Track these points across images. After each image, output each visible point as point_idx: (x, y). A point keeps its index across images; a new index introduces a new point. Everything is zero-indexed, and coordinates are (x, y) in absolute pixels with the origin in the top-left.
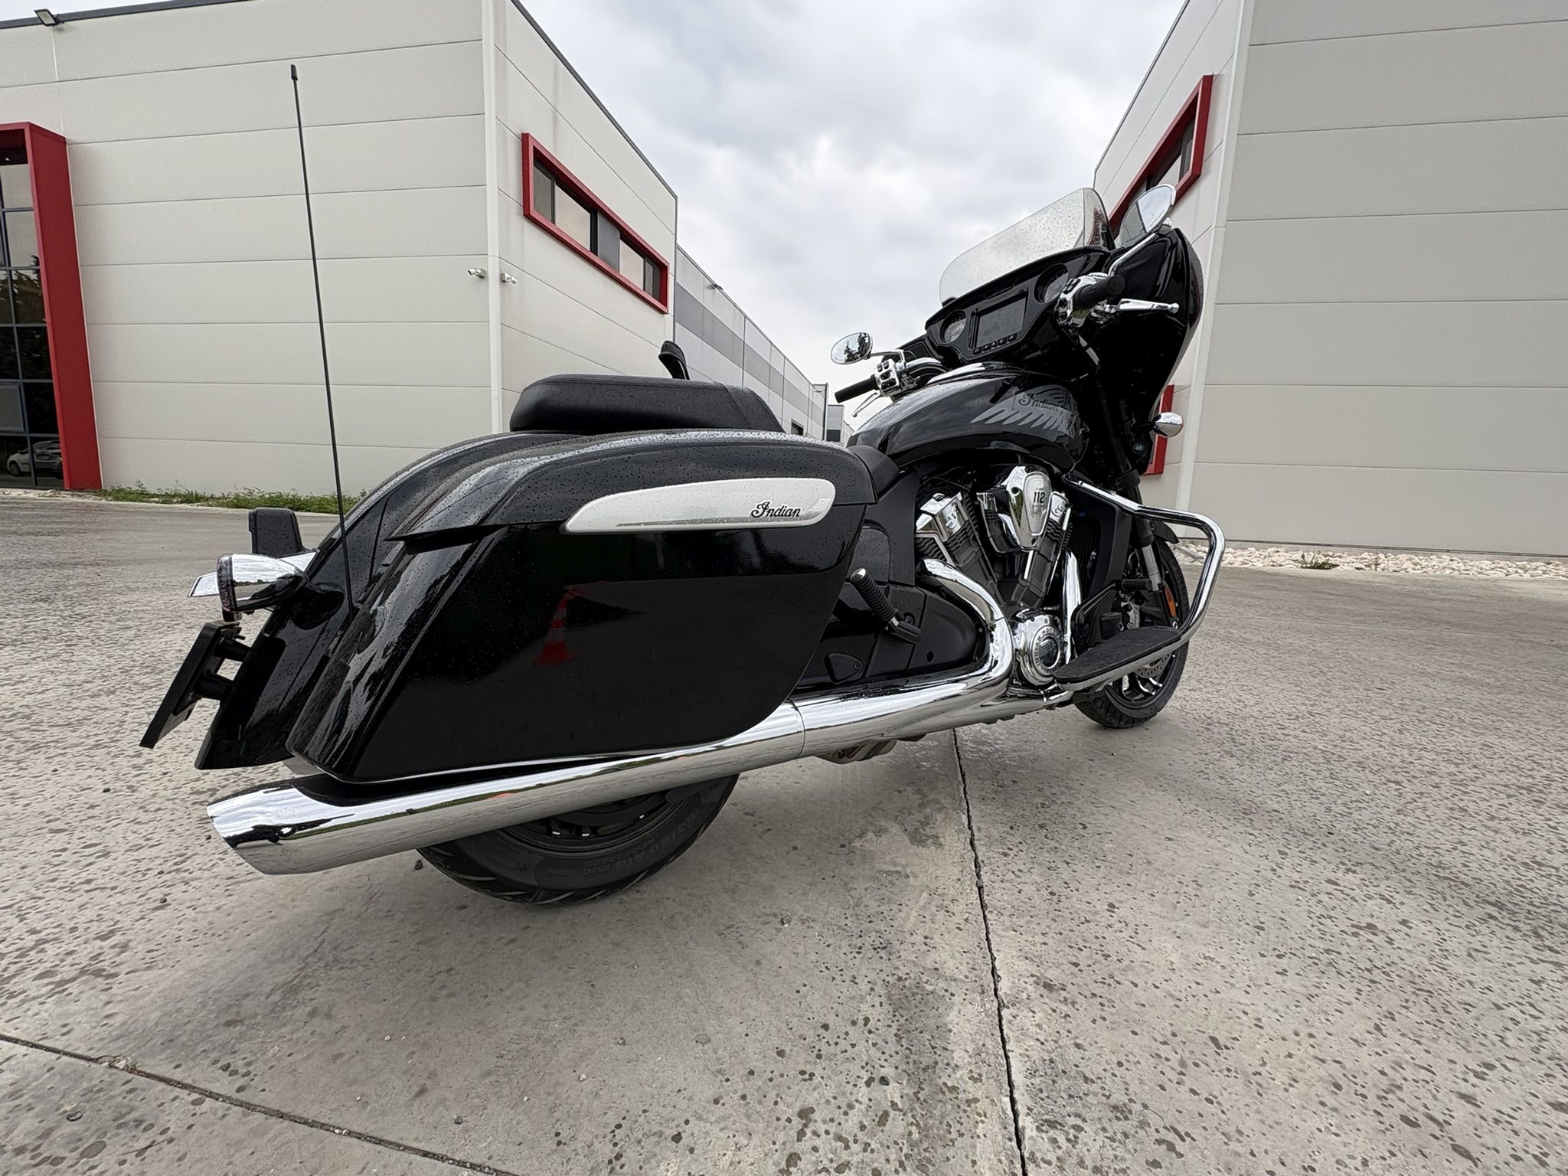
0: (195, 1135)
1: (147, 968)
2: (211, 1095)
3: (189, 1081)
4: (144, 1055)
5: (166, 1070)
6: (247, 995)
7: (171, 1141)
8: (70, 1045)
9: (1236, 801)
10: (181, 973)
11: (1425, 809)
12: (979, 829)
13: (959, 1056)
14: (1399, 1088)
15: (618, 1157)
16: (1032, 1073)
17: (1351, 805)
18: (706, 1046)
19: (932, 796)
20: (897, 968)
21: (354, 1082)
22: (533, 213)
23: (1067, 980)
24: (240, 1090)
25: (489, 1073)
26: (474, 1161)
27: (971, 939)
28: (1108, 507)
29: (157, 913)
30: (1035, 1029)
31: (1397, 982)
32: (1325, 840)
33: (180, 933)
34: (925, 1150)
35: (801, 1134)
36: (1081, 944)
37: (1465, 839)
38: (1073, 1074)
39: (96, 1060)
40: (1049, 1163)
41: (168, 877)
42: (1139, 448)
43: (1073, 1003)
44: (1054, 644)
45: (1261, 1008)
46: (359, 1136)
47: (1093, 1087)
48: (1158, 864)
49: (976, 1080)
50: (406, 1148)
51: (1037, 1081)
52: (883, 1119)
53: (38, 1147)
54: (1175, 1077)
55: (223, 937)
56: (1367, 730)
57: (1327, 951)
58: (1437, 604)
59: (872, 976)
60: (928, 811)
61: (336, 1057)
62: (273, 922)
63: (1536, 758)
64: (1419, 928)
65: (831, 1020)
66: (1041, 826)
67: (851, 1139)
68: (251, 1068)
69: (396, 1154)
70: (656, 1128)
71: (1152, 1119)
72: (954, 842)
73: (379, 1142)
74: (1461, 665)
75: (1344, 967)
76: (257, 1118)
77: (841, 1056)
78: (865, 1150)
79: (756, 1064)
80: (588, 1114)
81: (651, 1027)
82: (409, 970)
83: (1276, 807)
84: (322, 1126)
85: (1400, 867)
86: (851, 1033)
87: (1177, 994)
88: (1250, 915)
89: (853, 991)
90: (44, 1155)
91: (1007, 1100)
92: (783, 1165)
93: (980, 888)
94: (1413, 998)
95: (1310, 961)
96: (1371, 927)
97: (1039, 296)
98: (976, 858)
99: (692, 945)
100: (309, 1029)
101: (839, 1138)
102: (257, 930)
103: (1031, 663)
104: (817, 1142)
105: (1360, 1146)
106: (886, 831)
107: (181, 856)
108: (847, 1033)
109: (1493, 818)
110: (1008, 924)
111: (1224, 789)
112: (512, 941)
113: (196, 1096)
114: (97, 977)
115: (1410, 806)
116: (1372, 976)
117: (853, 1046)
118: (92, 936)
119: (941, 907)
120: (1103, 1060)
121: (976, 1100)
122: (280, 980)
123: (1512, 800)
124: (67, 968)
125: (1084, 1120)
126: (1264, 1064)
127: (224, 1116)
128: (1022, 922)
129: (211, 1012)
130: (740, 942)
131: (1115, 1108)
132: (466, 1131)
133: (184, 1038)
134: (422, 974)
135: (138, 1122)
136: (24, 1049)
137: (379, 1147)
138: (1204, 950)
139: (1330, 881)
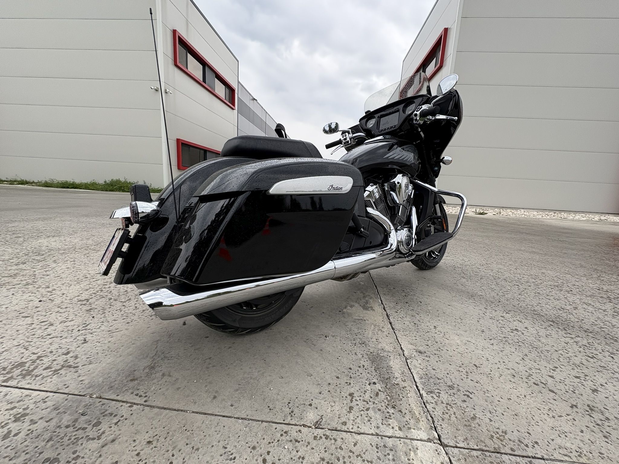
0: (134, 417)
1: (90, 364)
2: (135, 404)
3: (124, 400)
4: (103, 393)
5: (113, 397)
6: (135, 371)
7: (126, 419)
8: (71, 391)
9: (468, 292)
10: (104, 365)
11: (527, 293)
12: (386, 304)
13: (397, 375)
14: (532, 375)
15: (292, 412)
16: (421, 378)
17: (505, 293)
18: (311, 377)
19: (367, 294)
20: (369, 349)
21: (188, 396)
22: (179, 64)
23: (426, 350)
24: (145, 401)
25: (237, 390)
26: (242, 417)
27: (392, 339)
28: (427, 189)
29: (84, 344)
30: (419, 365)
31: (527, 345)
32: (498, 304)
33: (97, 351)
34: (393, 402)
35: (352, 401)
36: (428, 339)
37: (540, 302)
38: (434, 377)
39: (84, 396)
40: (433, 403)
41: (82, 332)
42: (436, 169)
43: (429, 357)
44: (410, 238)
45: (487, 355)
46: (197, 413)
47: (441, 381)
48: (447, 313)
49: (405, 381)
50: (216, 415)
51: (423, 380)
52: (377, 395)
53: (74, 425)
54: (465, 377)
55: (116, 351)
56: (506, 269)
57: (505, 337)
58: (522, 227)
59: (362, 352)
60: (367, 299)
61: (178, 389)
62: (134, 345)
63: (558, 277)
64: (531, 330)
65: (352, 366)
66: (407, 303)
67: (368, 401)
68: (147, 394)
69: (213, 417)
70: (302, 403)
71: (461, 388)
72: (378, 309)
73: (205, 414)
74: (532, 247)
75: (511, 342)
76: (156, 410)
77: (358, 377)
78: (374, 404)
79: (331, 382)
80: (277, 400)
81: (290, 372)
82: (195, 359)
83: (481, 294)
84: (182, 411)
85: (523, 311)
86: (359, 370)
87: (461, 352)
88: (479, 327)
89: (356, 357)
90: (78, 427)
91: (415, 386)
92: (348, 410)
93: (390, 323)
94: (532, 350)
95: (500, 341)
96: (516, 329)
97: (404, 111)
98: (387, 314)
99: (296, 346)
100: (164, 380)
101: (364, 401)
102: (129, 348)
103: (403, 245)
104: (358, 403)
105: (523, 392)
106: (354, 306)
107: (85, 324)
108: (358, 370)
109: (548, 295)
110: (403, 334)
111: (464, 289)
112: (230, 347)
113: (129, 405)
114: (70, 368)
115: (523, 293)
116: (519, 344)
117: (361, 374)
118: (60, 354)
119: (379, 330)
120: (442, 373)
121: (406, 387)
122: (146, 365)
123: (553, 290)
124: (55, 365)
125: (440, 390)
126: (491, 371)
127: (143, 410)
128: (407, 333)
129: (123, 377)
130: (313, 344)
131: (449, 386)
132: (236, 408)
133: (116, 386)
134: (200, 360)
135: (111, 414)
136: (52, 394)
137: (206, 416)
138: (467, 339)
139: (502, 316)
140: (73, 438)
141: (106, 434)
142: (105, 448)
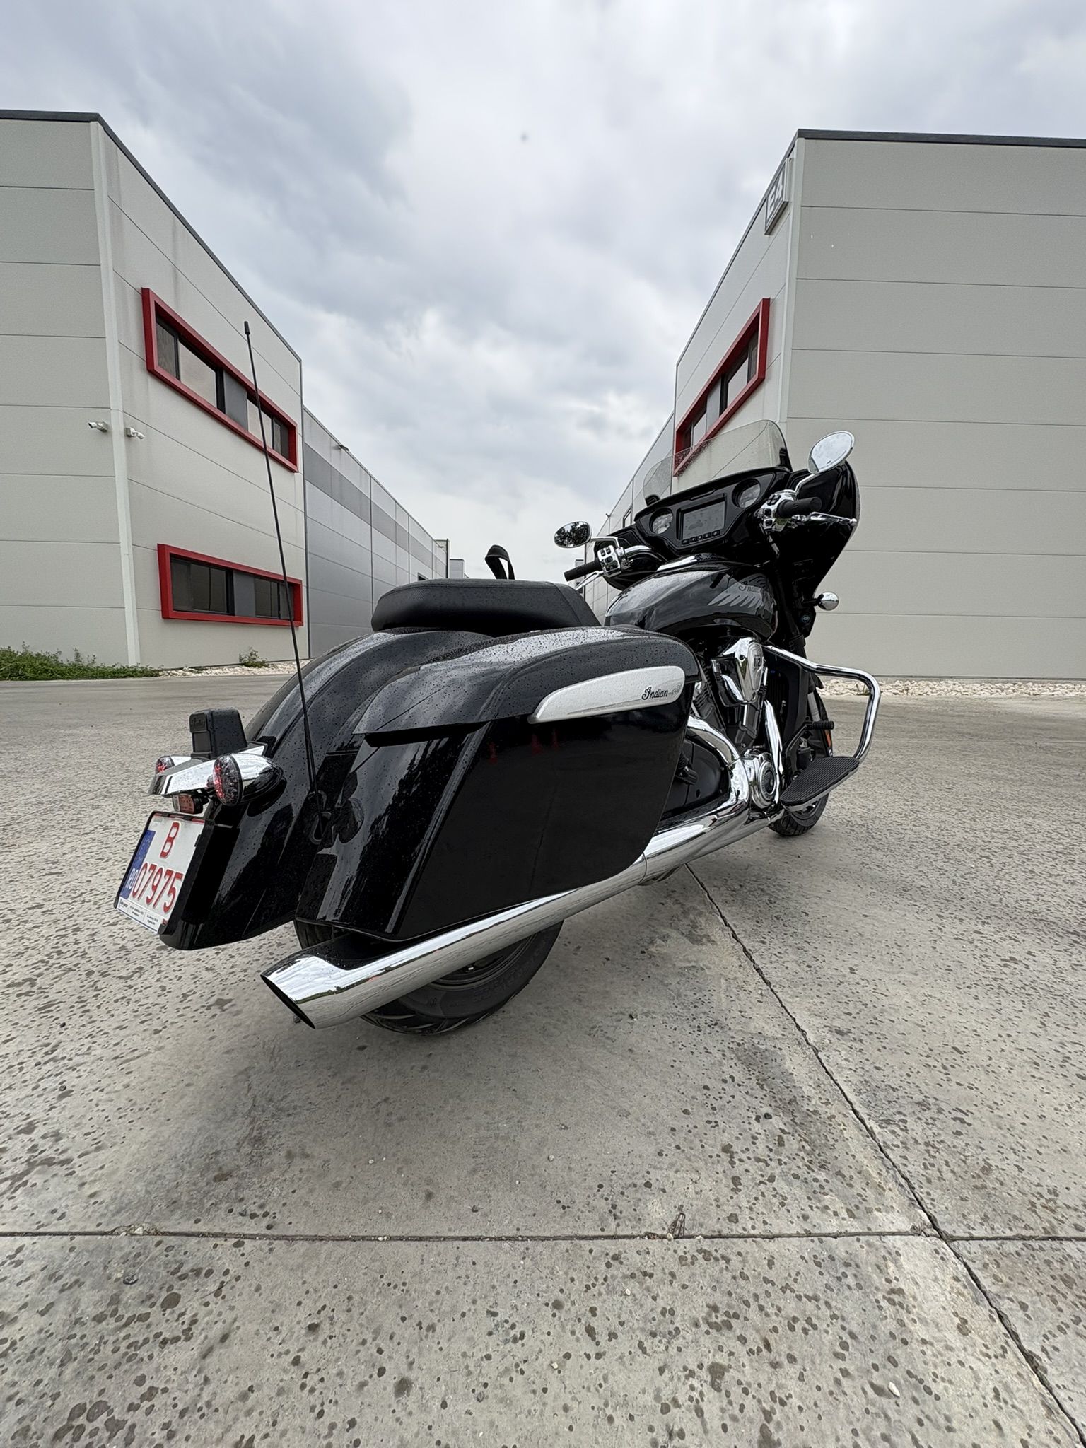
0: (256, 1269)
1: (98, 1149)
2: (245, 1236)
3: (217, 1230)
4: (157, 1219)
5: (188, 1226)
6: (217, 1153)
7: (238, 1279)
8: (74, 1226)
9: (895, 882)
10: (134, 1147)
11: (1010, 874)
12: (735, 926)
13: (807, 1091)
14: (1069, 1058)
15: (614, 1207)
16: (859, 1092)
17: (967, 876)
18: (630, 1118)
19: (688, 905)
20: (733, 1037)
21: (366, 1201)
22: (158, 369)
23: (849, 1026)
24: (269, 1227)
25: (475, 1171)
26: (507, 1234)
27: (775, 1009)
28: (793, 666)
29: (65, 1100)
30: (844, 1062)
31: (1042, 993)
32: (962, 903)
33: (105, 1114)
34: (819, 1155)
35: (732, 1163)
36: (845, 1000)
37: (1041, 892)
38: (883, 1087)
39: (111, 1233)
40: (898, 1146)
41: (49, 1066)
42: (806, 618)
43: (861, 1041)
44: (770, 772)
45: (974, 1023)
46: (400, 1239)
47: (900, 1093)
48: (867, 935)
49: (827, 1103)
50: (445, 1239)
51: (864, 1096)
52: (781, 1142)
53: (116, 1311)
54: (944, 1077)
55: (152, 1109)
56: (953, 820)
57: (995, 979)
58: (957, 720)
59: (720, 1047)
60: (691, 916)
61: (337, 1185)
62: (192, 1088)
63: (1059, 830)
64: (1040, 956)
65: (707, 1082)
66: (778, 918)
67: (767, 1159)
68: (267, 1209)
69: (442, 1245)
70: (629, 1182)
71: (943, 1106)
72: (722, 938)
73: (421, 1239)
74: (991, 767)
75: (1009, 988)
76: (302, 1247)
77: (727, 1106)
78: (780, 1164)
79: (675, 1124)
80: (572, 1182)
81: (579, 1113)
82: (351, 1106)
83: (921, 883)
84: (363, 1238)
85: (1013, 916)
86: (726, 1088)
87: (920, 1023)
88: (940, 962)
89: (707, 1060)
90: (127, 1316)
91: (851, 1112)
92: (732, 1186)
93: (758, 970)
94: (1053, 1001)
95: (988, 988)
96: (1012, 959)
97: (736, 501)
98: (744, 948)
99: (573, 1046)
100: (295, 1170)
101: (758, 1160)
102: (181, 1098)
103: (759, 790)
104: (746, 1166)
105: (1064, 1099)
106: (669, 936)
107: (47, 1045)
108: (723, 1089)
109: (1051, 876)
110: (791, 993)
111: (883, 874)
112: (424, 1068)
113: (234, 1241)
114: (50, 1165)
115: (1002, 873)
116: (1027, 991)
117: (733, 1097)
118: (11, 1132)
119: (740, 988)
120: (897, 1075)
121: (834, 1117)
122: (239, 1134)
123: (1057, 861)
124: (10, 1164)
125: (905, 1115)
126: (990, 1059)
127: (271, 1250)
128: (800, 989)
129: (193, 1173)
130: (608, 1038)
131: (919, 1103)
132: (485, 1215)
133: (185, 1198)
134: (364, 1107)
135: (197, 1272)
136: (27, 1241)
137: (424, 1243)
138: (923, 991)
139: (976, 932)
140: (125, 1344)
141: (202, 1322)
142: (212, 1360)
